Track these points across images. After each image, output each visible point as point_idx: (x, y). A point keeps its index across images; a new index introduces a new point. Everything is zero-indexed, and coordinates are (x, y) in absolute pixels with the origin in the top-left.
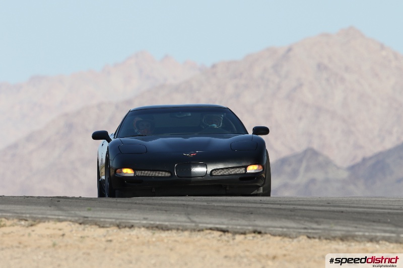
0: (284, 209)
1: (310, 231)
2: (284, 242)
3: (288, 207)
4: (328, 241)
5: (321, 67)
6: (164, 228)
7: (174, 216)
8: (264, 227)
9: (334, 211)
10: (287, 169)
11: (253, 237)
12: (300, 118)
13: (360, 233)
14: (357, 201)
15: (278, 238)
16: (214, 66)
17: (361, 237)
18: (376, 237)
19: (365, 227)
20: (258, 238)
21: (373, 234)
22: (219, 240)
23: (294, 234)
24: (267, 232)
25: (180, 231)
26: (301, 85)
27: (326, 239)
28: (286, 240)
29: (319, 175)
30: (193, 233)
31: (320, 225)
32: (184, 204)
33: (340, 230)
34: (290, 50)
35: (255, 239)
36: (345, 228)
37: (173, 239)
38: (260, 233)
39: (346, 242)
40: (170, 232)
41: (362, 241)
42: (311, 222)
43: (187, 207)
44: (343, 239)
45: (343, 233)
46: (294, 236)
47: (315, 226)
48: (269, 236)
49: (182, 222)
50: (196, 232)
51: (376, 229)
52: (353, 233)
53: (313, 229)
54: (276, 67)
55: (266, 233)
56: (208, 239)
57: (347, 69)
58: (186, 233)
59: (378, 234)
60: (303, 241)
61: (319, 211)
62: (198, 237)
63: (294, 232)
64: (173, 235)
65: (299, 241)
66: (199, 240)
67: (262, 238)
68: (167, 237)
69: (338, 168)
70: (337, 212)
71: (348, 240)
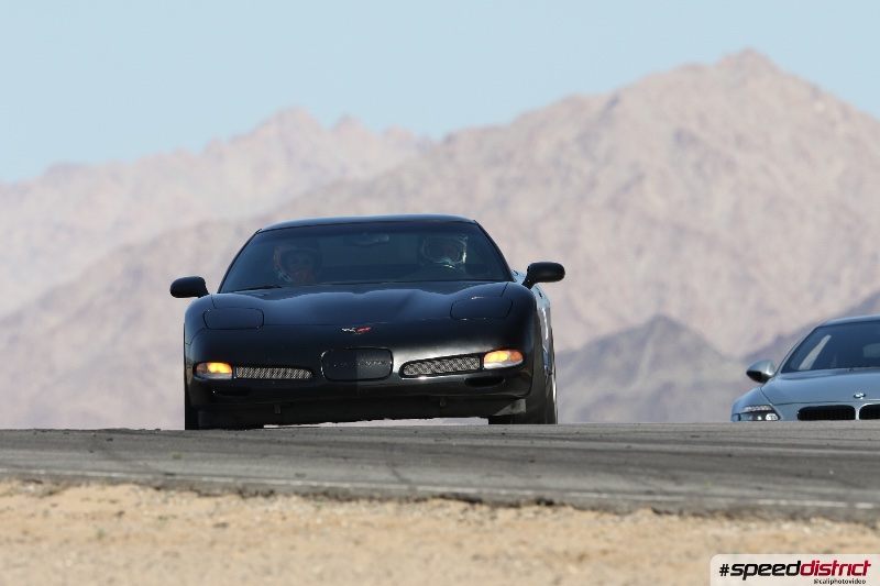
0: (602, 452)
1: (659, 498)
2: (603, 522)
3: (612, 445)
4: (699, 519)
5: (682, 138)
6: (340, 497)
7: (362, 468)
8: (558, 490)
9: (711, 455)
10: (613, 362)
11: (536, 513)
12: (639, 251)
13: (769, 502)
14: (761, 430)
15: (590, 515)
16: (450, 139)
17: (771, 509)
18: (804, 509)
19: (780, 488)
20: (545, 515)
21: (797, 503)
22: (461, 521)
23: (625, 505)
24: (566, 501)
25: (375, 502)
26: (640, 178)
27: (695, 515)
28: (608, 517)
29: (682, 375)
30: (405, 506)
31: (680, 484)
32: (385, 443)
33: (724, 496)
34: (614, 101)
35: (540, 516)
36: (735, 492)
37: (361, 519)
38: (550, 504)
39: (738, 521)
40: (354, 504)
41: (774, 519)
42: (662, 478)
43: (391, 450)
44: (731, 514)
45: (732, 501)
46: (626, 510)
47: (670, 487)
48: (570, 509)
49: (381, 482)
50: (412, 504)
51: (803, 493)
52: (753, 502)
53: (667, 494)
54: (585, 140)
55: (563, 505)
56: (437, 518)
57: (740, 141)
58: (390, 507)
59: (808, 503)
60: (646, 520)
61: (678, 454)
62: (415, 513)
63: (625, 500)
64: (361, 510)
65: (635, 521)
66: (417, 522)
67: (555, 516)
68: (347, 514)
69: (723, 359)
70: (719, 455)
71: (742, 518)
